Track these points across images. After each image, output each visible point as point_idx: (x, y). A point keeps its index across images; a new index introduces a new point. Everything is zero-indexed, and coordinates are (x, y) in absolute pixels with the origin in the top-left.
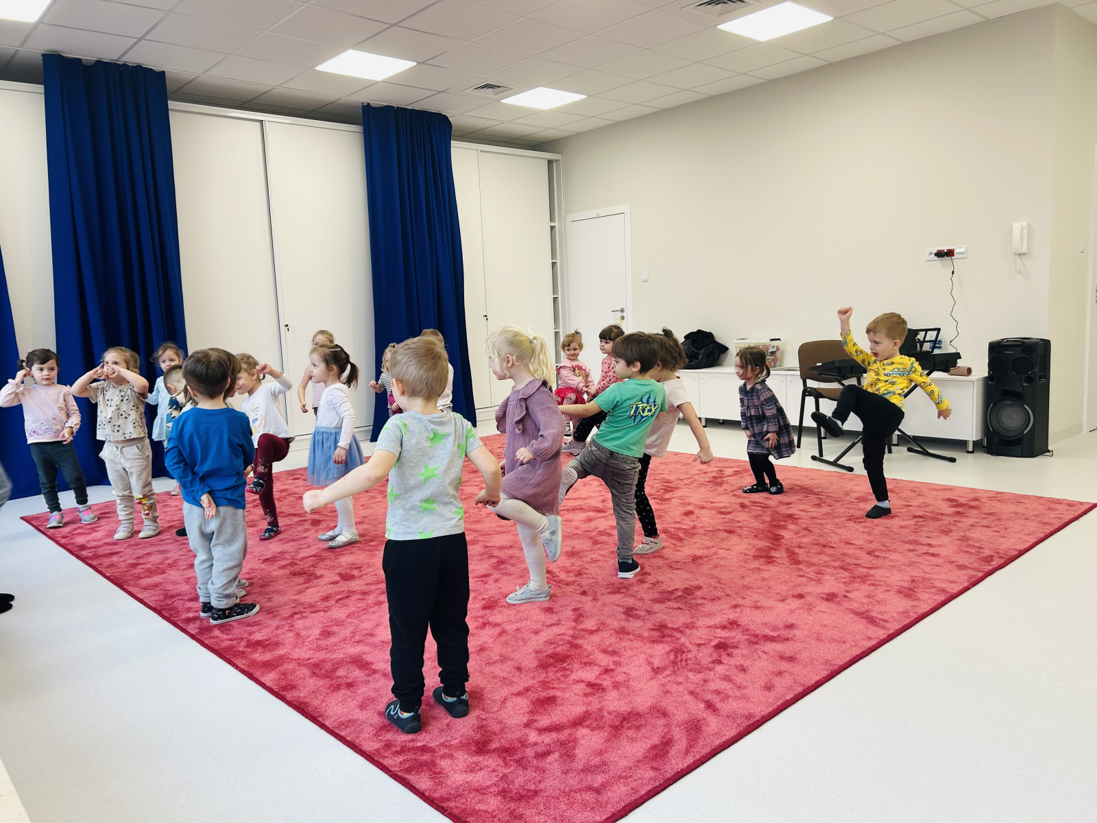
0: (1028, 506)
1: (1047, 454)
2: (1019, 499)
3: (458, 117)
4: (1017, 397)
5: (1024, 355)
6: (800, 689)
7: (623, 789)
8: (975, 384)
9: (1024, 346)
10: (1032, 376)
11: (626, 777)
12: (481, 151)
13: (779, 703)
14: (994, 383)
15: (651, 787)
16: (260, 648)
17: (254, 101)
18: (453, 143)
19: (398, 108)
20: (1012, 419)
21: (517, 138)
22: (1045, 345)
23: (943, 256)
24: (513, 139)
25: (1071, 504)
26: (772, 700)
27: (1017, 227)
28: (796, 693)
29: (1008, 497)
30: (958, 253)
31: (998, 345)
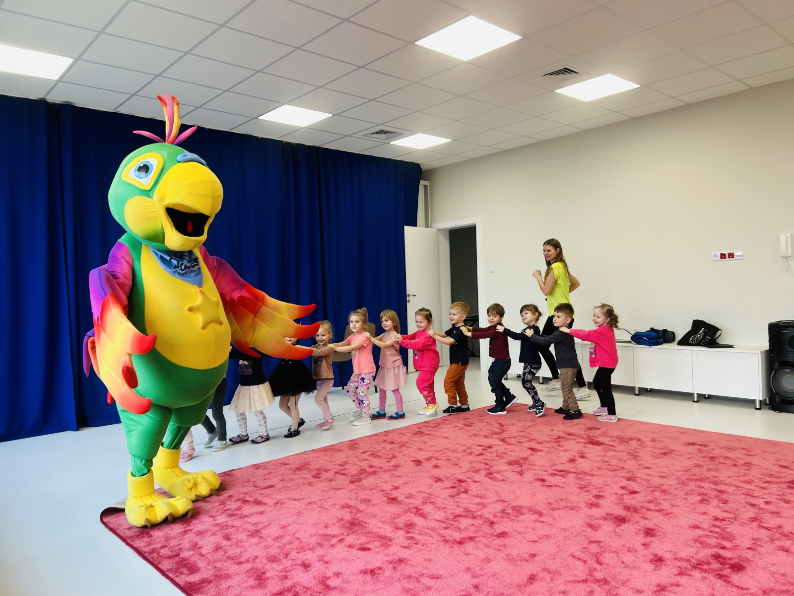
4: (792, 366)
8: (759, 355)
14: (774, 355)
20: (790, 383)
27: (783, 237)
30: (737, 256)
31: (776, 326)
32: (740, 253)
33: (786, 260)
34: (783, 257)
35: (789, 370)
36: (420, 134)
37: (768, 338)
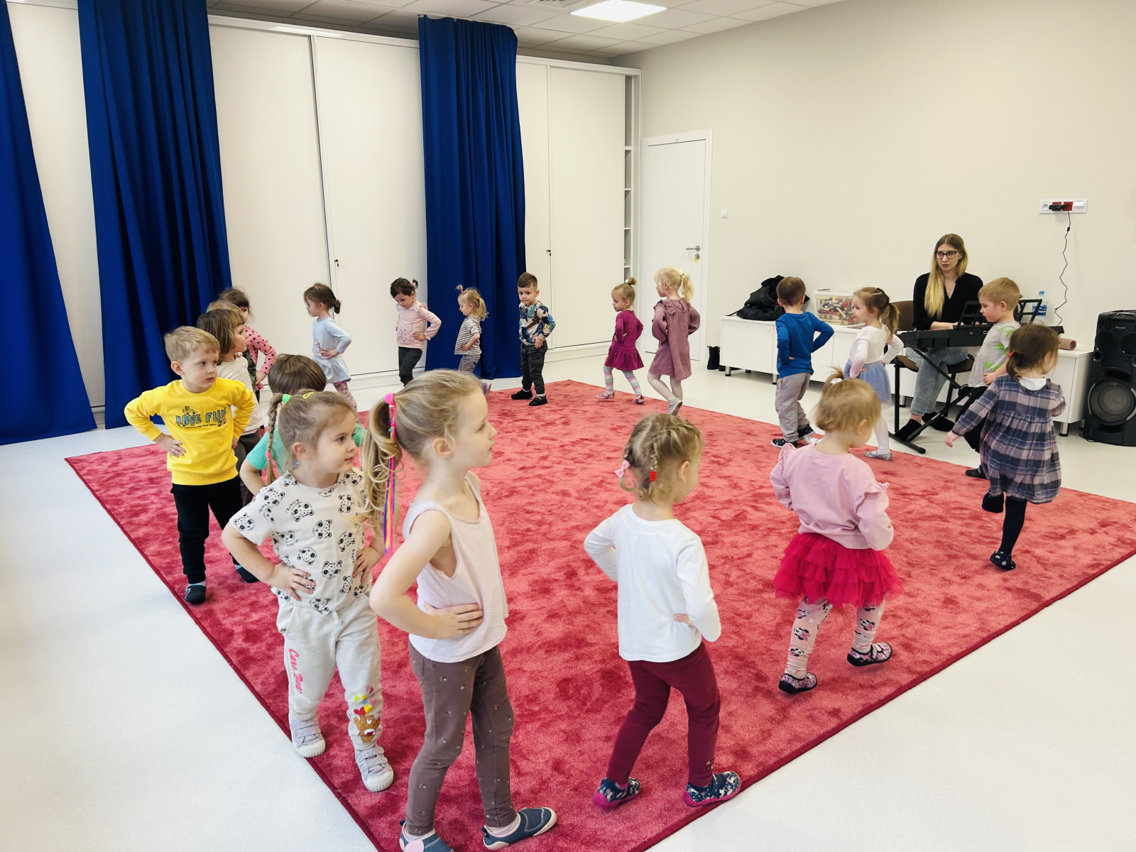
3: (523, 28)
4: (1123, 379)
8: (1078, 361)
12: (551, 67)
14: (1100, 360)
17: (303, 12)
18: (519, 58)
19: (458, 20)
20: (1115, 402)
21: (593, 51)
23: (1059, 210)
29: (1091, 501)
30: (1076, 207)
31: (1108, 319)
32: (1081, 204)
35: (1115, 384)
37: (1095, 335)
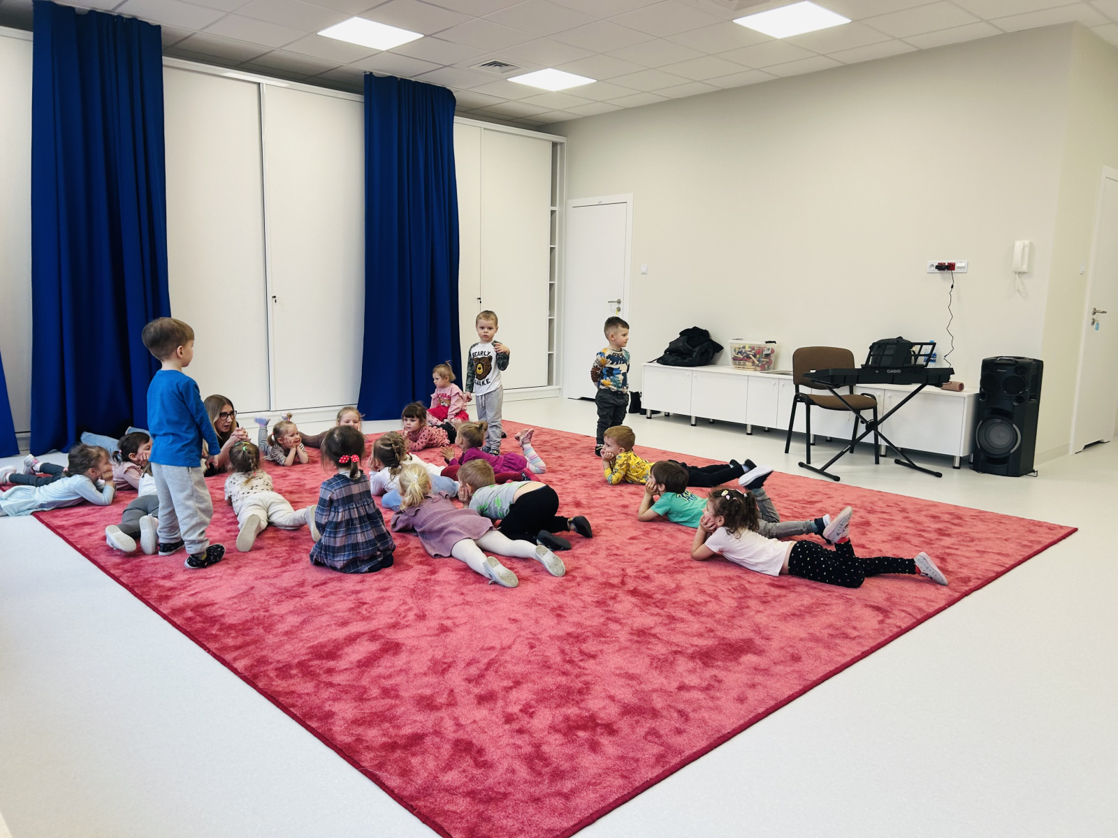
0: (1008, 527)
1: (1032, 474)
2: (1001, 519)
3: (462, 93)
4: (1006, 416)
5: (1016, 375)
6: (772, 703)
7: (592, 796)
8: (966, 400)
9: (1017, 365)
10: (1022, 396)
11: (595, 784)
12: (485, 129)
13: (751, 717)
14: (985, 400)
15: (620, 796)
16: (234, 632)
17: (252, 62)
18: (456, 119)
19: (401, 79)
20: (1000, 437)
21: (522, 118)
22: (1039, 365)
23: (944, 270)
24: (518, 118)
25: (1051, 528)
26: (744, 712)
27: (1019, 245)
28: (768, 706)
29: (990, 517)
30: (958, 268)
31: (991, 363)
32: (963, 265)
33: (1020, 277)
34: (1016, 273)
35: (999, 421)
36: (550, 70)
37: (980, 378)
